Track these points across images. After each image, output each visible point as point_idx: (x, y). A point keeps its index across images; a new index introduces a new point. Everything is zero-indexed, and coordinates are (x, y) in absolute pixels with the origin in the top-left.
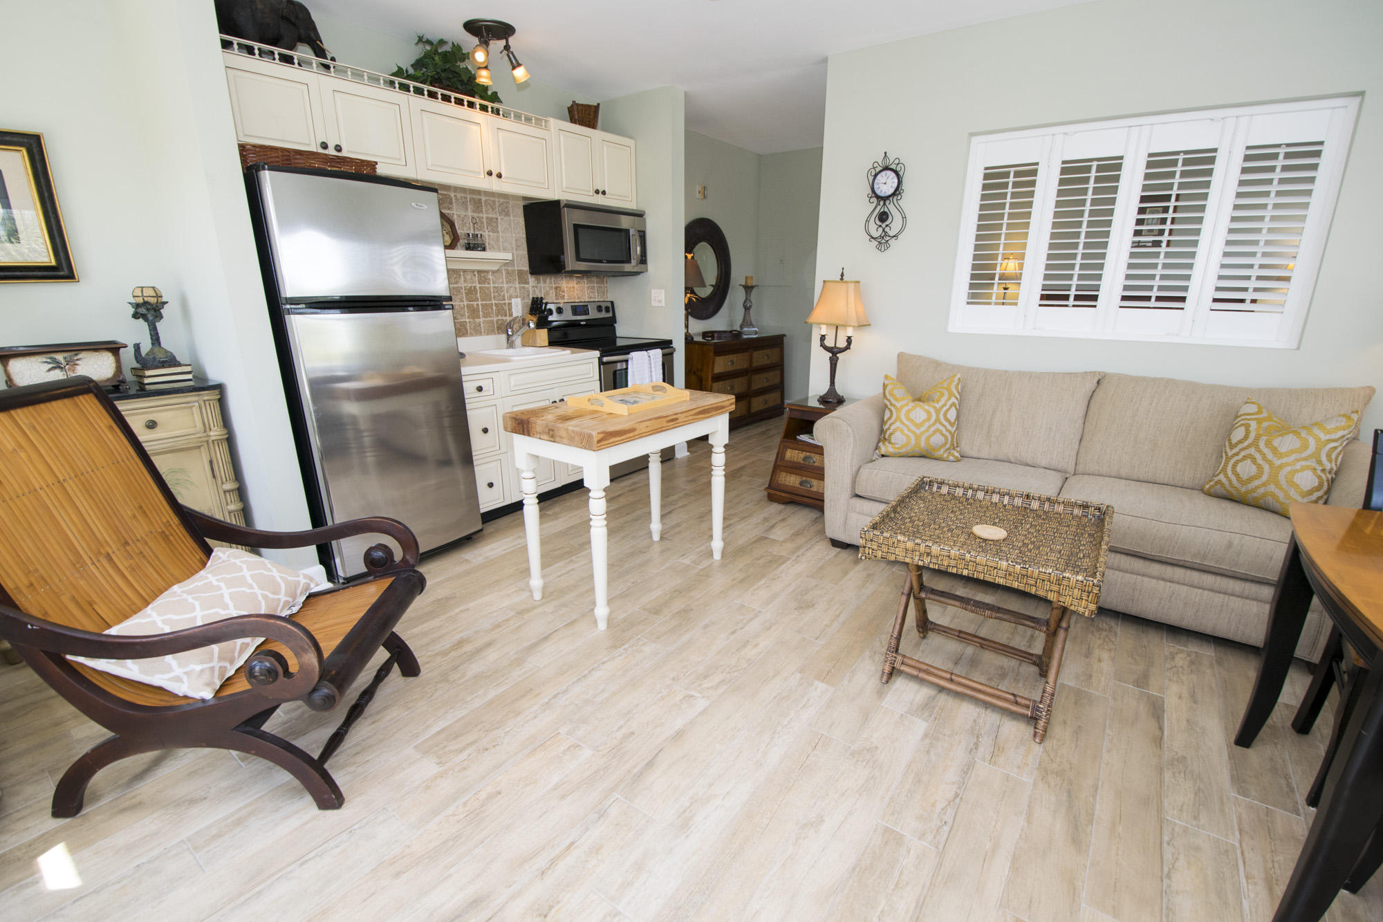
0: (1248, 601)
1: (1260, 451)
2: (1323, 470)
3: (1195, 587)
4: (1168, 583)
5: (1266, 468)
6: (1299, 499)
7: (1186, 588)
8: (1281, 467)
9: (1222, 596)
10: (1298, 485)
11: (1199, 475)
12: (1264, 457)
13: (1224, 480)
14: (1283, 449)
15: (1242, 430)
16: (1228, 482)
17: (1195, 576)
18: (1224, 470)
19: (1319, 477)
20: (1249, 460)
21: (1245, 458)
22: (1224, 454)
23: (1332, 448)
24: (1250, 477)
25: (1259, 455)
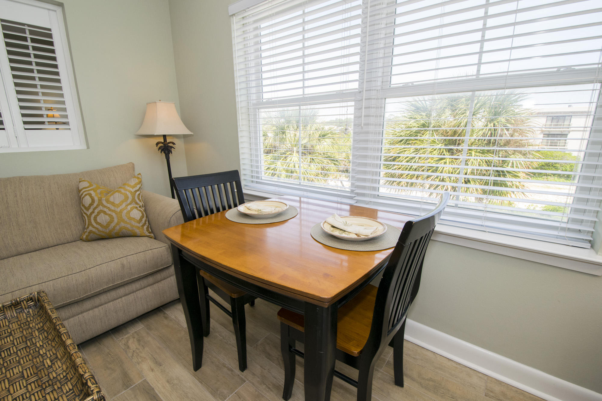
0: (146, 289)
1: (105, 207)
2: (140, 207)
3: (116, 299)
4: (100, 307)
5: (114, 214)
6: (138, 225)
7: (111, 303)
8: (121, 212)
9: (132, 294)
10: (134, 218)
11: (74, 232)
12: (110, 210)
13: (94, 230)
14: (117, 202)
15: (88, 197)
16: (96, 230)
17: (113, 294)
18: (90, 224)
19: (140, 211)
20: (102, 214)
21: (99, 213)
22: (84, 215)
23: (138, 195)
24: (108, 223)
25: (106, 209)
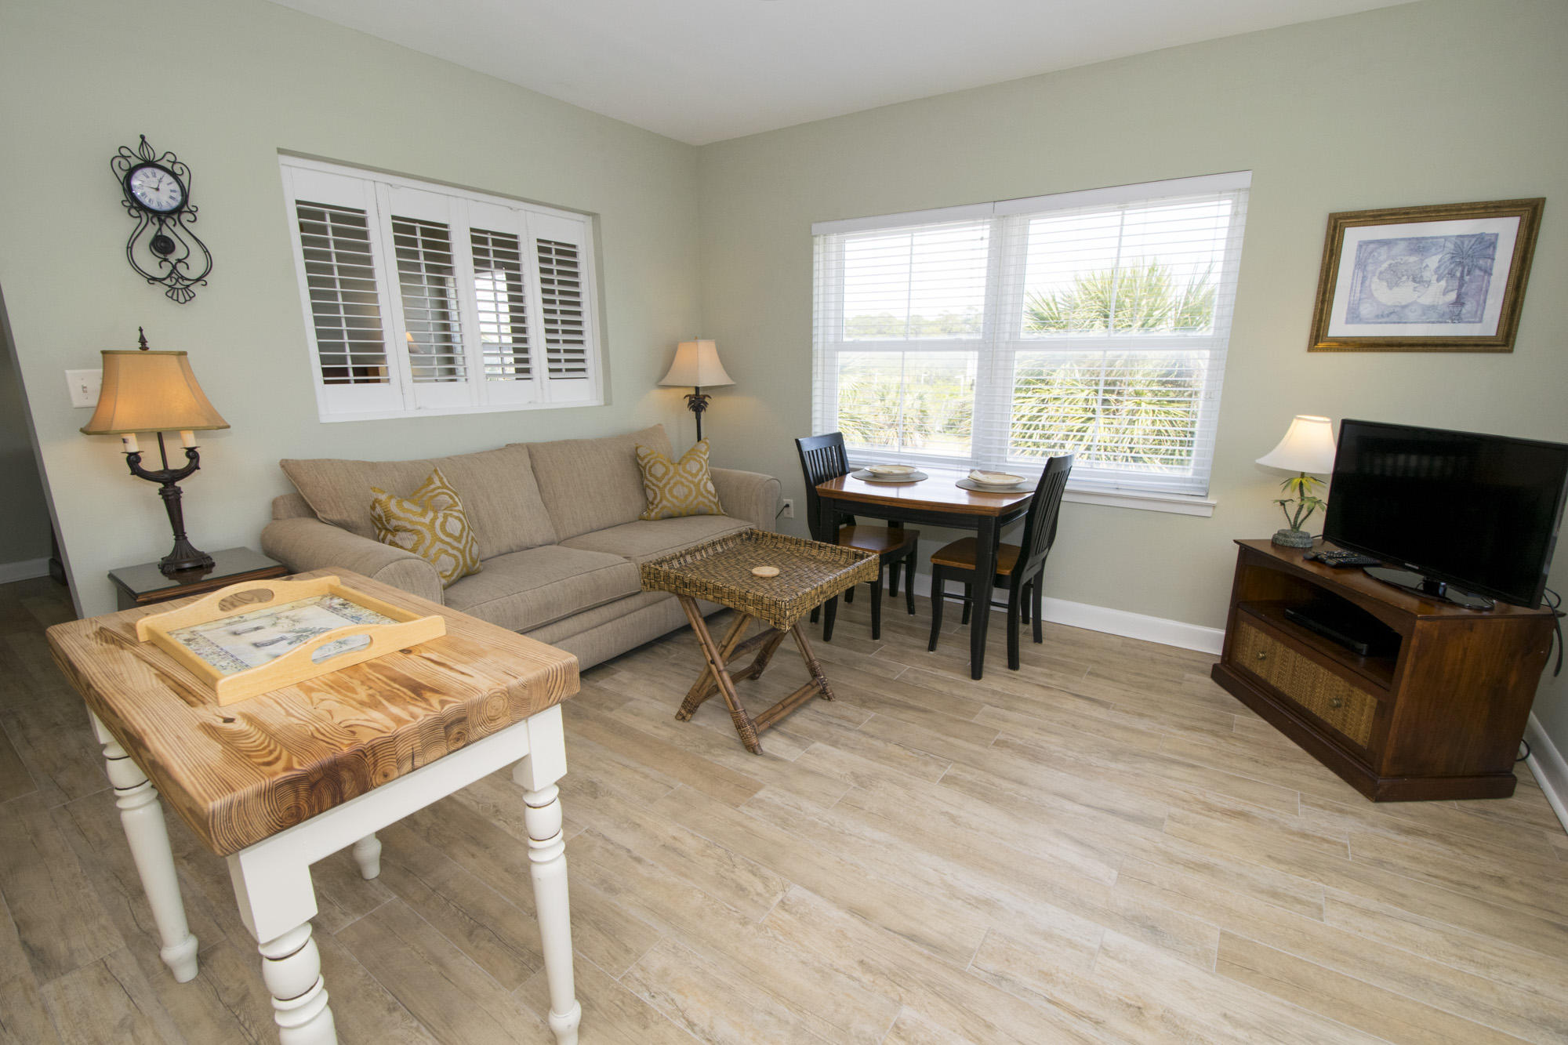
6: (712, 501)
8: (697, 483)
12: (688, 480)
13: (667, 505)
14: (694, 471)
15: (659, 465)
16: (670, 506)
18: (663, 497)
20: (678, 485)
21: (675, 484)
24: (685, 496)
25: (683, 479)
